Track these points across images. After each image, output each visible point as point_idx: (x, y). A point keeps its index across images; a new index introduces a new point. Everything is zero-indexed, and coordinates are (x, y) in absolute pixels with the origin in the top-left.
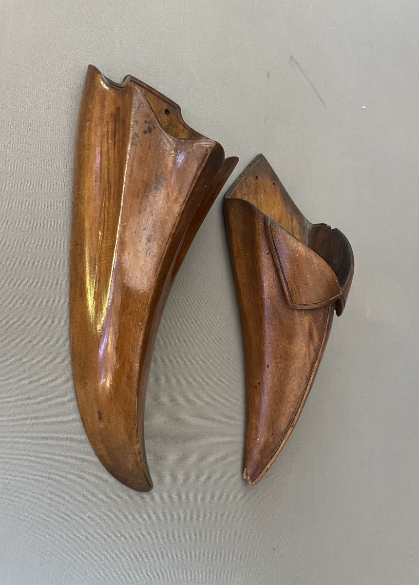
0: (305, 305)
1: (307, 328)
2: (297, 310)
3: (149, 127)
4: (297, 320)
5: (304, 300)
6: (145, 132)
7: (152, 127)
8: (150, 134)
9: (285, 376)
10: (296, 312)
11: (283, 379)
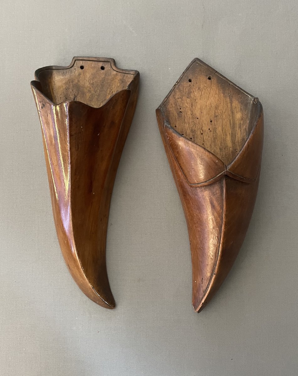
0: (198, 184)
1: (209, 201)
2: (198, 187)
3: (43, 104)
4: (200, 195)
5: (196, 181)
6: (42, 108)
7: (44, 103)
8: (45, 108)
9: (203, 237)
10: (198, 188)
11: (202, 239)
